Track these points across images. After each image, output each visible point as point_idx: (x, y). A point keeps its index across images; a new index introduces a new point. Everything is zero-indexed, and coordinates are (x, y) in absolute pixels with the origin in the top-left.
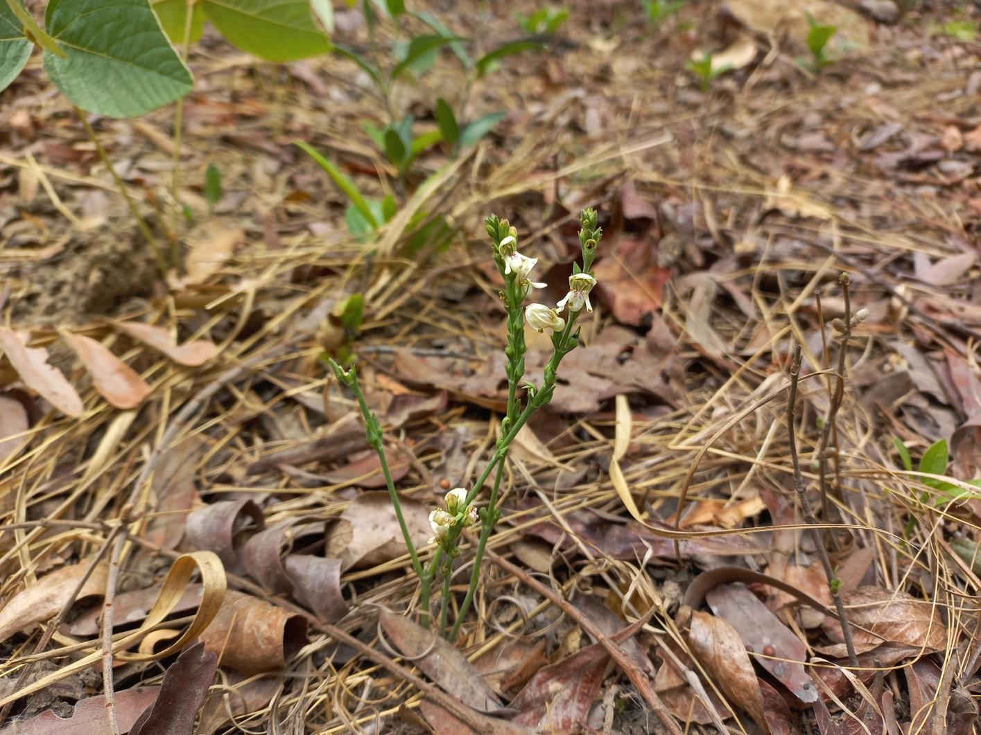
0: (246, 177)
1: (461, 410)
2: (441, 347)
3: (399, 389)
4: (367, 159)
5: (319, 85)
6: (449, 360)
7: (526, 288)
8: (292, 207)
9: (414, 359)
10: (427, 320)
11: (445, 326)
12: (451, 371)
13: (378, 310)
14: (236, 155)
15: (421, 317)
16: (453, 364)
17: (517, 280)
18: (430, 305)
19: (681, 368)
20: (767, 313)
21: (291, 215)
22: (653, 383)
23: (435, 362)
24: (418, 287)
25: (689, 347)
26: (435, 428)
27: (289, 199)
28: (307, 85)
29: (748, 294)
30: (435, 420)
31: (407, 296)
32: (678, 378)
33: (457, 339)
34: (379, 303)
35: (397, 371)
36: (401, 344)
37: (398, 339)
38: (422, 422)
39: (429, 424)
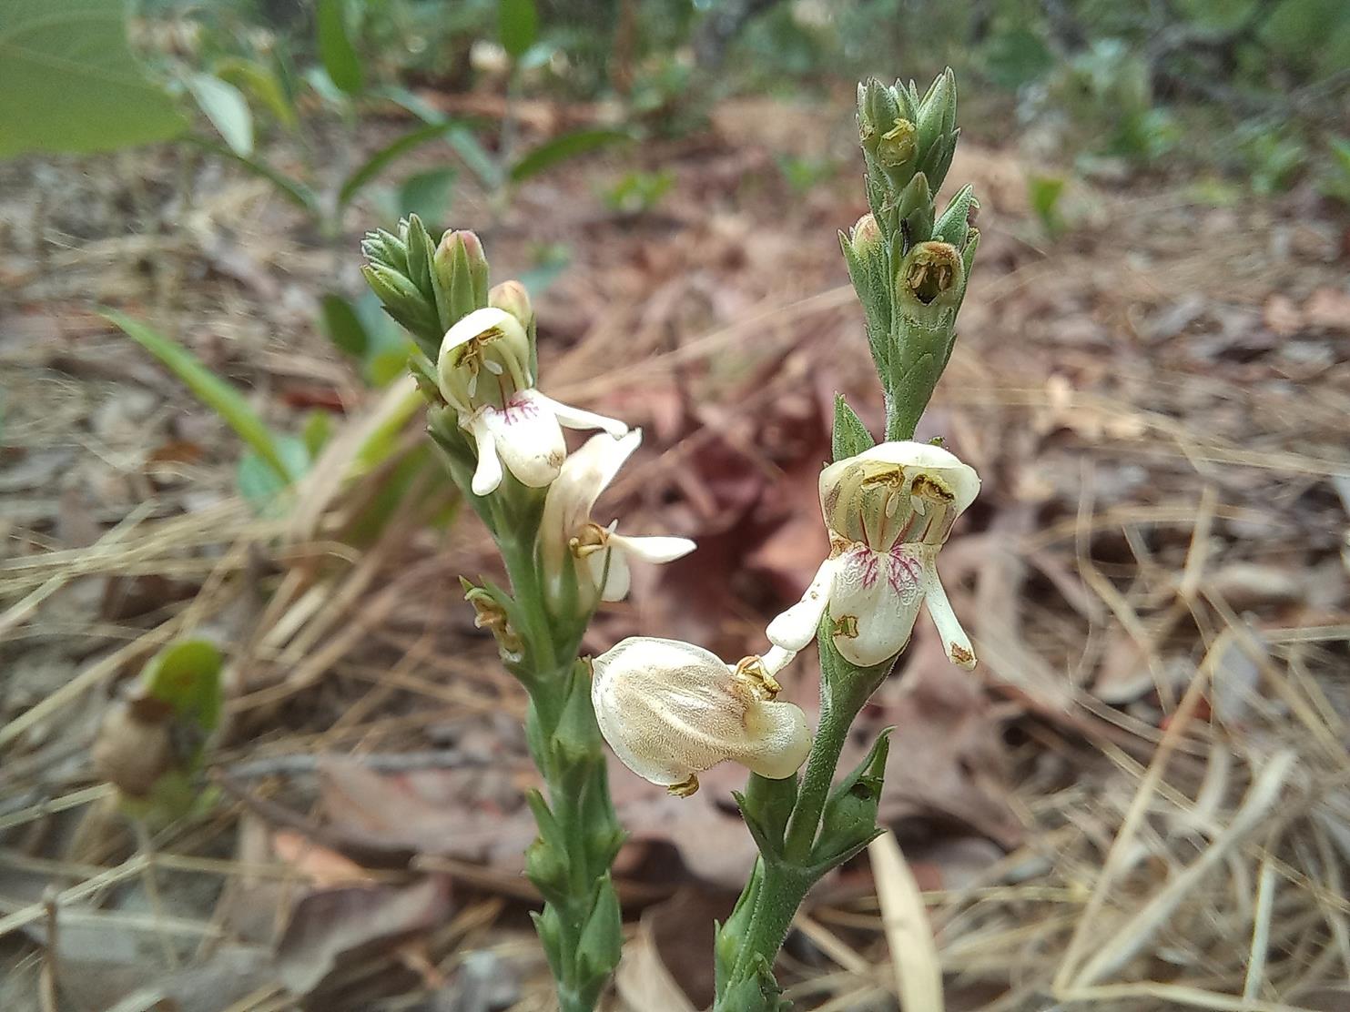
0: (85, 424)
1: (489, 910)
2: (446, 744)
3: (326, 870)
4: (328, 385)
5: (266, 285)
6: (462, 777)
7: (596, 564)
8: (165, 472)
9: (373, 784)
10: (415, 683)
11: (460, 693)
12: (468, 801)
13: (294, 667)
14: (74, 389)
15: (401, 677)
16: (473, 785)
17: (550, 529)
18: (418, 649)
19: (993, 745)
20: (1124, 608)
21: (159, 487)
22: (944, 789)
23: (430, 784)
24: (381, 607)
25: (997, 693)
26: (411, 981)
27: (159, 456)
28: (241, 285)
29: (1074, 573)
30: (415, 960)
31: (355, 630)
32: (991, 767)
33: (485, 721)
34: (294, 653)
35: (325, 820)
36: (346, 747)
37: (338, 733)
38: (378, 965)
39: (398, 968)
